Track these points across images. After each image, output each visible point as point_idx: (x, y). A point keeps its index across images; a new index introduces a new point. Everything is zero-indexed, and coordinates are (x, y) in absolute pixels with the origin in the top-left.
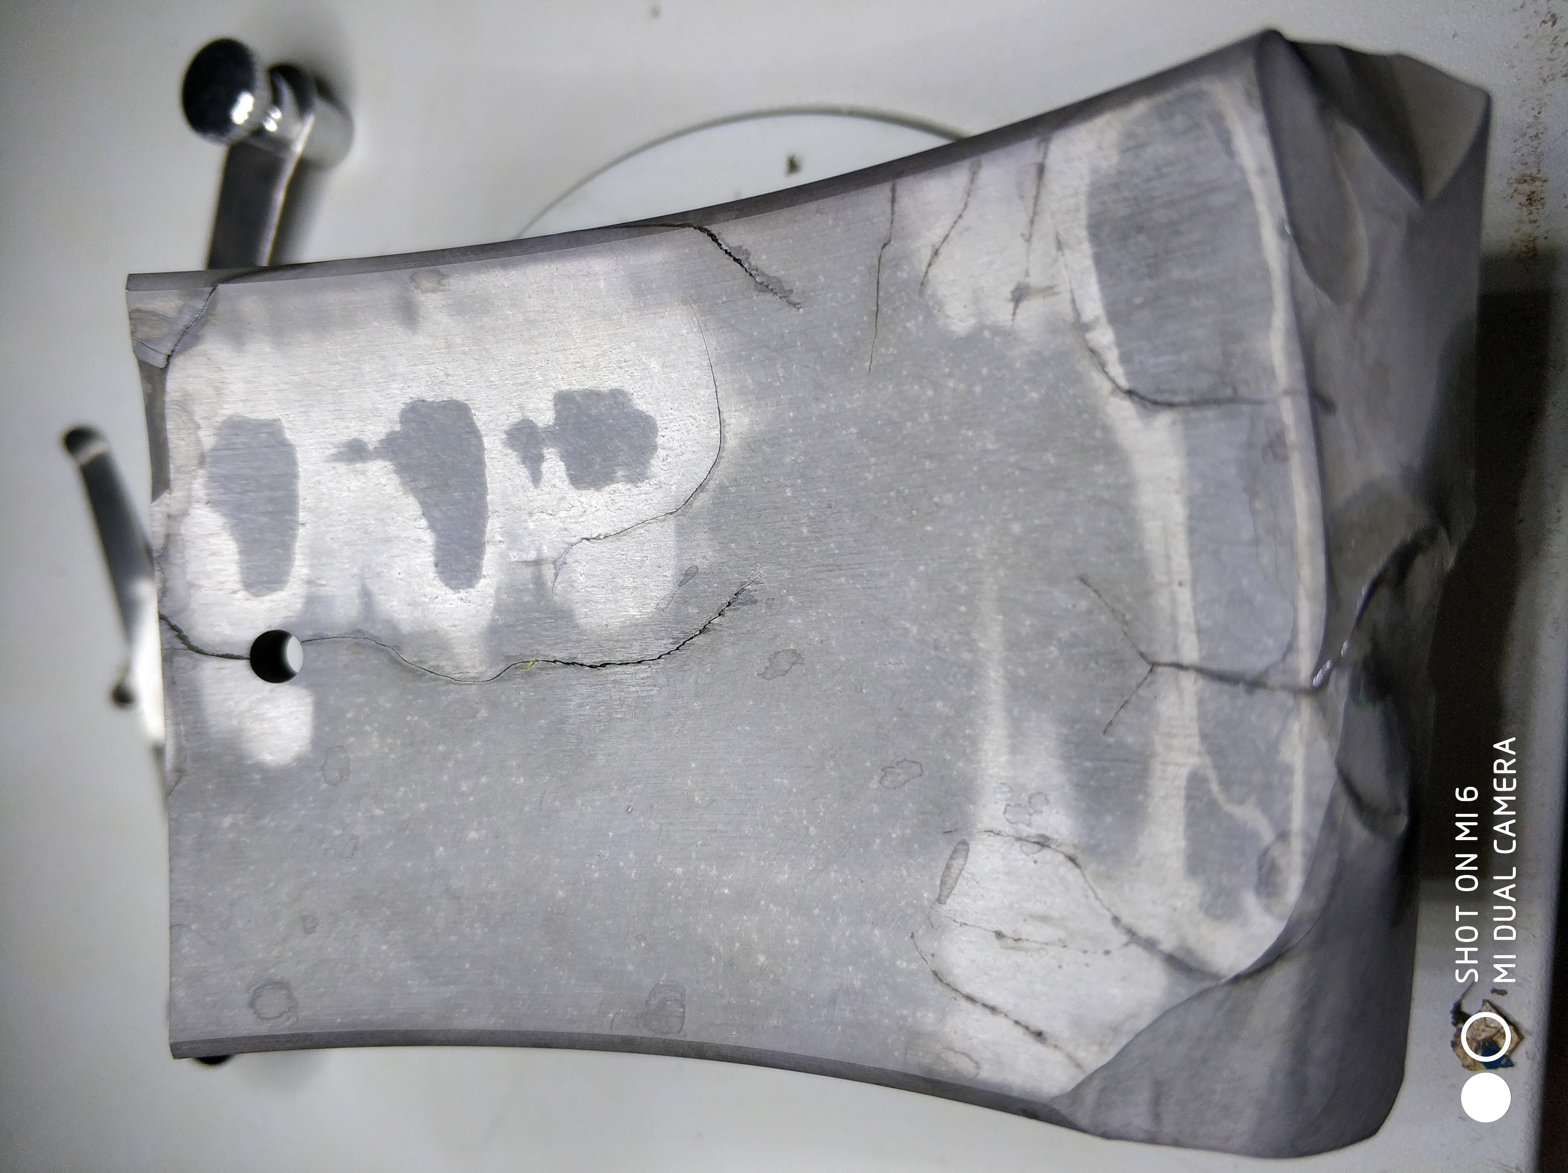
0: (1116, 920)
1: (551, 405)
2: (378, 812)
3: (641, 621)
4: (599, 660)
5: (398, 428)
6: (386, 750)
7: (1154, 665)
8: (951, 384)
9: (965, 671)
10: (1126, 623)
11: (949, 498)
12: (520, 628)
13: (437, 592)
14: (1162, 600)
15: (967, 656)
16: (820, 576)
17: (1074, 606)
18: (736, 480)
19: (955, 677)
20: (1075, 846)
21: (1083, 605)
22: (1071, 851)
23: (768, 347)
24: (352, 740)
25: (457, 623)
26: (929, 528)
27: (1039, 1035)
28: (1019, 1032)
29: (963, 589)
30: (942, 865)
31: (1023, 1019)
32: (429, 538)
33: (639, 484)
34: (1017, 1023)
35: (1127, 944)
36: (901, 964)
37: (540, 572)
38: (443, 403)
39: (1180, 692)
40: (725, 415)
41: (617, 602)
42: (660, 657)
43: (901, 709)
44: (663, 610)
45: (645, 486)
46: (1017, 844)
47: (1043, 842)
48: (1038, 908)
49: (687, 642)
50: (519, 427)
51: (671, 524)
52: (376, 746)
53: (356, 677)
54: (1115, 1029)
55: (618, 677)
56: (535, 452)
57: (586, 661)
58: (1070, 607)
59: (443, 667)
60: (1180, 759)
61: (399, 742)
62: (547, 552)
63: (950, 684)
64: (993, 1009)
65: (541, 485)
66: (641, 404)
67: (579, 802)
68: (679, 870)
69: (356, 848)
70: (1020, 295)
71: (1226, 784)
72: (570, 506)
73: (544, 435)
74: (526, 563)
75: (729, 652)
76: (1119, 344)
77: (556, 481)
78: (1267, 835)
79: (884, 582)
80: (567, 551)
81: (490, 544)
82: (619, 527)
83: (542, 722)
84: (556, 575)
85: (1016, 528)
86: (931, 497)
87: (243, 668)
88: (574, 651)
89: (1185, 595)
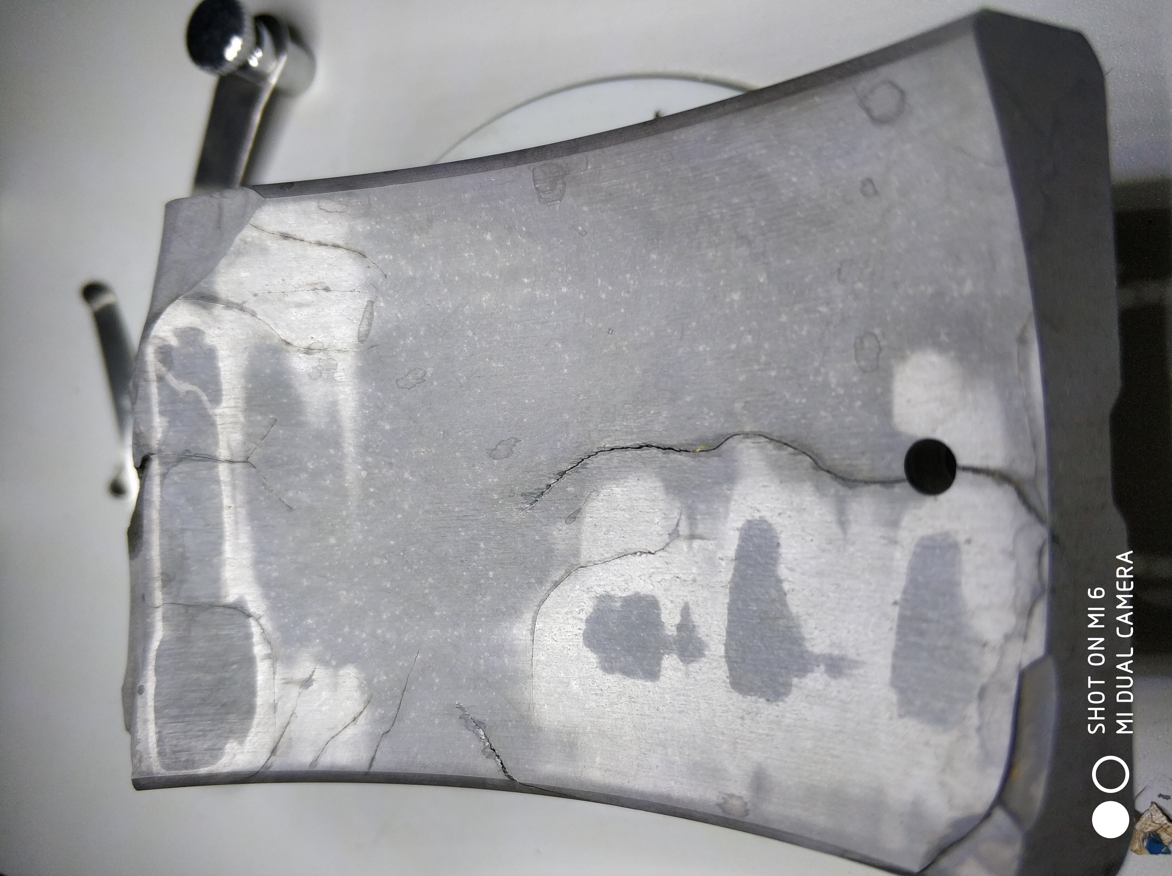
0: (253, 314)
1: (663, 672)
2: (824, 309)
3: (612, 482)
4: (645, 451)
5: (795, 680)
6: (823, 370)
7: (246, 461)
8: (364, 635)
9: (371, 450)
10: (264, 484)
11: (377, 561)
12: (709, 480)
13: (779, 520)
14: (241, 498)
15: (369, 459)
16: (472, 513)
17: (297, 493)
18: (529, 587)
19: (377, 446)
20: (288, 352)
21: (291, 494)
22: (290, 348)
23: (487, 681)
24: (855, 379)
25: (763, 489)
26: (392, 542)
27: (286, 236)
28: (300, 235)
29: (371, 503)
30: (374, 325)
31: (299, 243)
32: (783, 571)
33: (604, 593)
34: (302, 240)
35: (245, 302)
36: (388, 257)
37: (691, 528)
38: (752, 693)
39: (229, 447)
40: (529, 637)
41: (630, 499)
42: (597, 453)
43: (414, 422)
44: (594, 490)
45: (600, 591)
46: (326, 346)
47: (308, 351)
48: (306, 311)
49: (575, 465)
50: (693, 658)
51: (583, 559)
52: (832, 373)
53: (854, 442)
54: (239, 253)
55: (629, 437)
56: (684, 634)
57: (655, 451)
58: (300, 492)
59: (774, 449)
60: (227, 411)
61: (811, 378)
62: (683, 545)
63: (381, 441)
64: (320, 244)
65: (683, 604)
66: (592, 657)
67: (652, 334)
68: (564, 290)
69: (839, 271)
70: (307, 683)
71: (198, 401)
72: (661, 583)
73: (674, 646)
74: (702, 538)
75: (543, 458)
76: (250, 646)
77: (670, 605)
78: (170, 378)
79: (427, 507)
80: (668, 544)
81: (731, 559)
82: (624, 561)
83: (688, 399)
84: (677, 525)
85: (332, 541)
86: (389, 563)
87: (963, 458)
88: (665, 459)
89: (226, 501)
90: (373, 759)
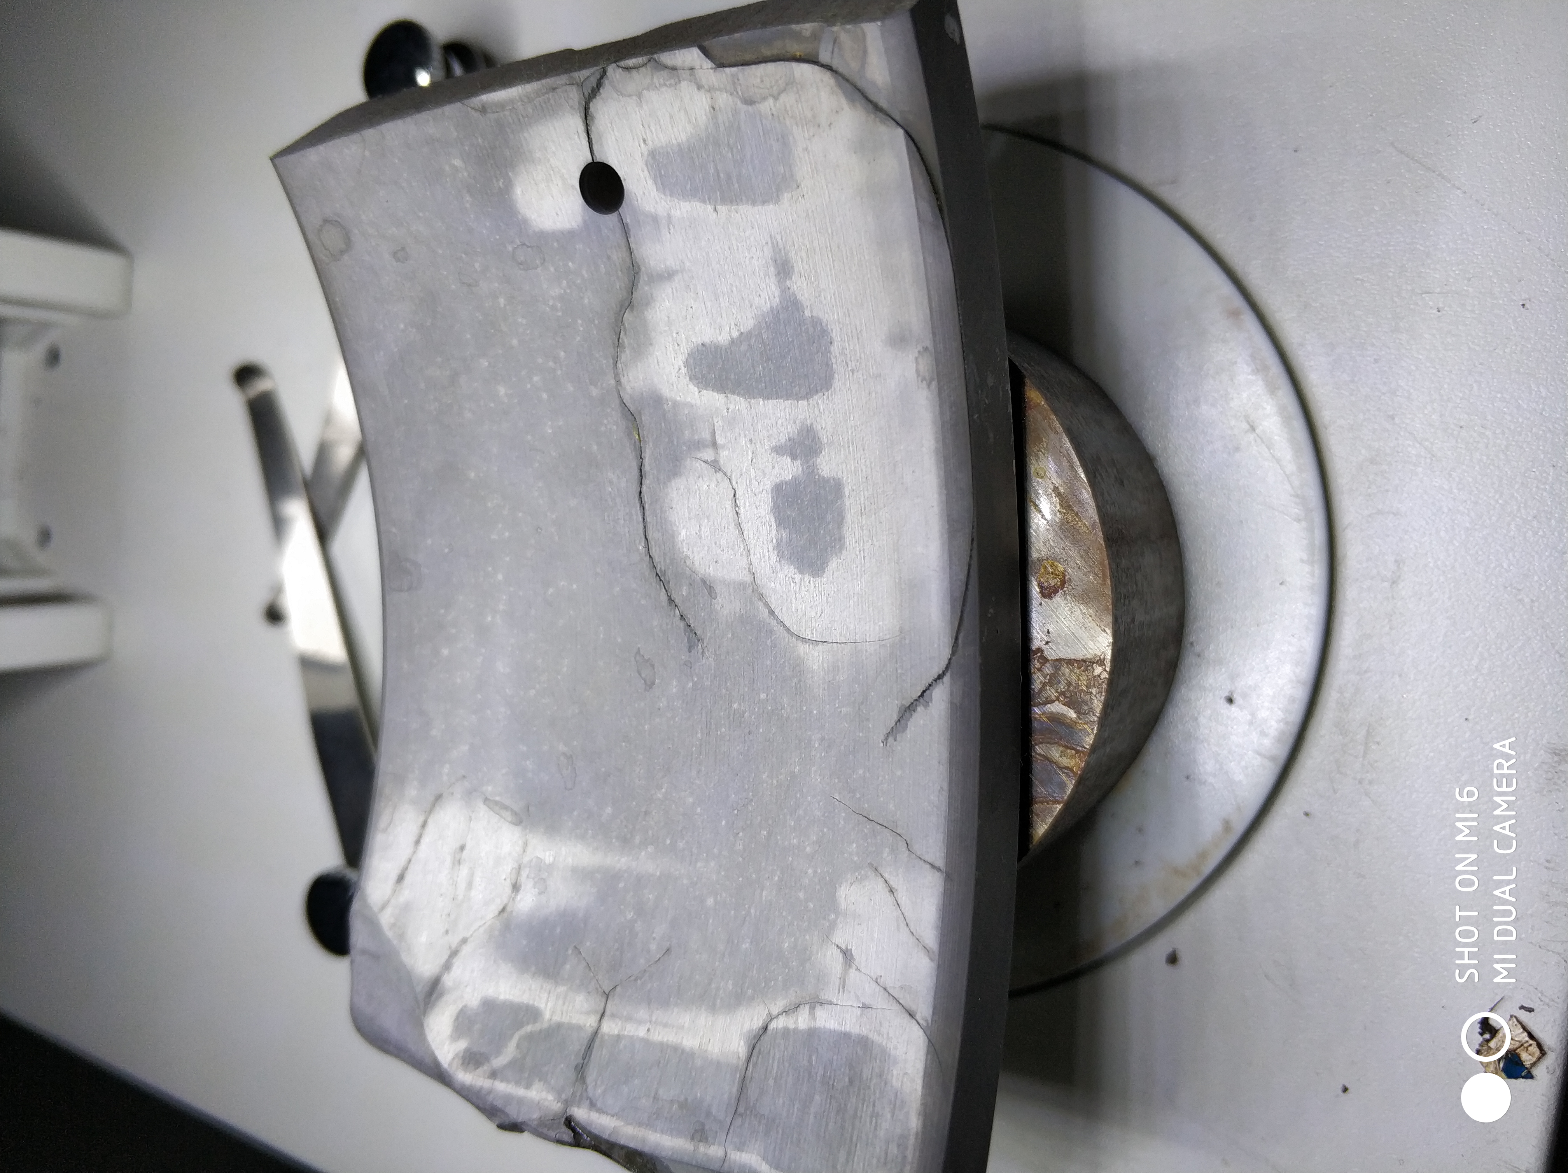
0: (464, 941)
1: (833, 474)
2: (502, 301)
3: (677, 540)
4: (646, 500)
5: (807, 313)
6: (551, 303)
7: (607, 996)
8: (810, 871)
9: (629, 836)
10: (636, 980)
11: (739, 847)
12: (663, 425)
13: (683, 344)
14: (642, 1013)
15: (637, 839)
16: (704, 715)
17: (654, 939)
18: (775, 647)
19: (626, 826)
20: (512, 911)
21: (653, 947)
22: (509, 909)
23: (862, 703)
24: (552, 269)
25: (661, 365)
26: (723, 823)
27: (401, 878)
28: (402, 862)
29: (681, 845)
30: (507, 802)
31: (411, 866)
32: (723, 339)
33: (775, 552)
34: (410, 861)
35: (450, 947)
36: (446, 769)
37: (706, 446)
38: (830, 363)
39: (588, 1013)
40: (820, 647)
41: (690, 519)
42: (650, 556)
43: (609, 776)
44: (685, 562)
45: (774, 557)
46: (516, 866)
47: (516, 887)
48: (477, 880)
49: (662, 583)
50: (817, 438)
51: (748, 579)
52: (552, 293)
53: (602, 269)
54: (402, 936)
55: (635, 517)
56: (798, 452)
57: (644, 488)
58: (654, 935)
59: (625, 352)
60: (550, 1005)
61: (560, 314)
62: (724, 454)
63: (622, 822)
64: (417, 842)
65: (774, 455)
66: (834, 564)
67: (540, 484)
68: (500, 577)
69: (469, 285)
70: (847, 955)
71: (530, 1037)
72: (759, 481)
73: (811, 463)
74: (713, 433)
75: (655, 623)
76: (796, 1030)
77: (776, 471)
78: (498, 1062)
79: (694, 773)
80: (725, 474)
81: (725, 398)
82: (745, 526)
83: (595, 447)
84: (706, 462)
85: (710, 901)
86: (743, 830)
87: (584, 158)
88: (651, 476)
89: (641, 1032)
90: (933, 866)
